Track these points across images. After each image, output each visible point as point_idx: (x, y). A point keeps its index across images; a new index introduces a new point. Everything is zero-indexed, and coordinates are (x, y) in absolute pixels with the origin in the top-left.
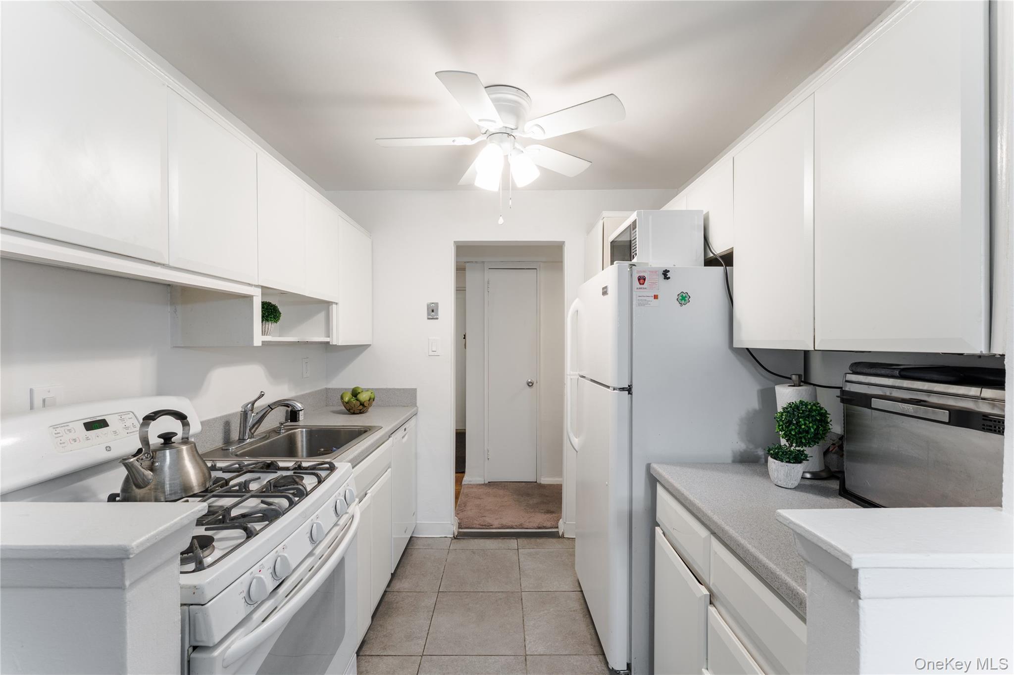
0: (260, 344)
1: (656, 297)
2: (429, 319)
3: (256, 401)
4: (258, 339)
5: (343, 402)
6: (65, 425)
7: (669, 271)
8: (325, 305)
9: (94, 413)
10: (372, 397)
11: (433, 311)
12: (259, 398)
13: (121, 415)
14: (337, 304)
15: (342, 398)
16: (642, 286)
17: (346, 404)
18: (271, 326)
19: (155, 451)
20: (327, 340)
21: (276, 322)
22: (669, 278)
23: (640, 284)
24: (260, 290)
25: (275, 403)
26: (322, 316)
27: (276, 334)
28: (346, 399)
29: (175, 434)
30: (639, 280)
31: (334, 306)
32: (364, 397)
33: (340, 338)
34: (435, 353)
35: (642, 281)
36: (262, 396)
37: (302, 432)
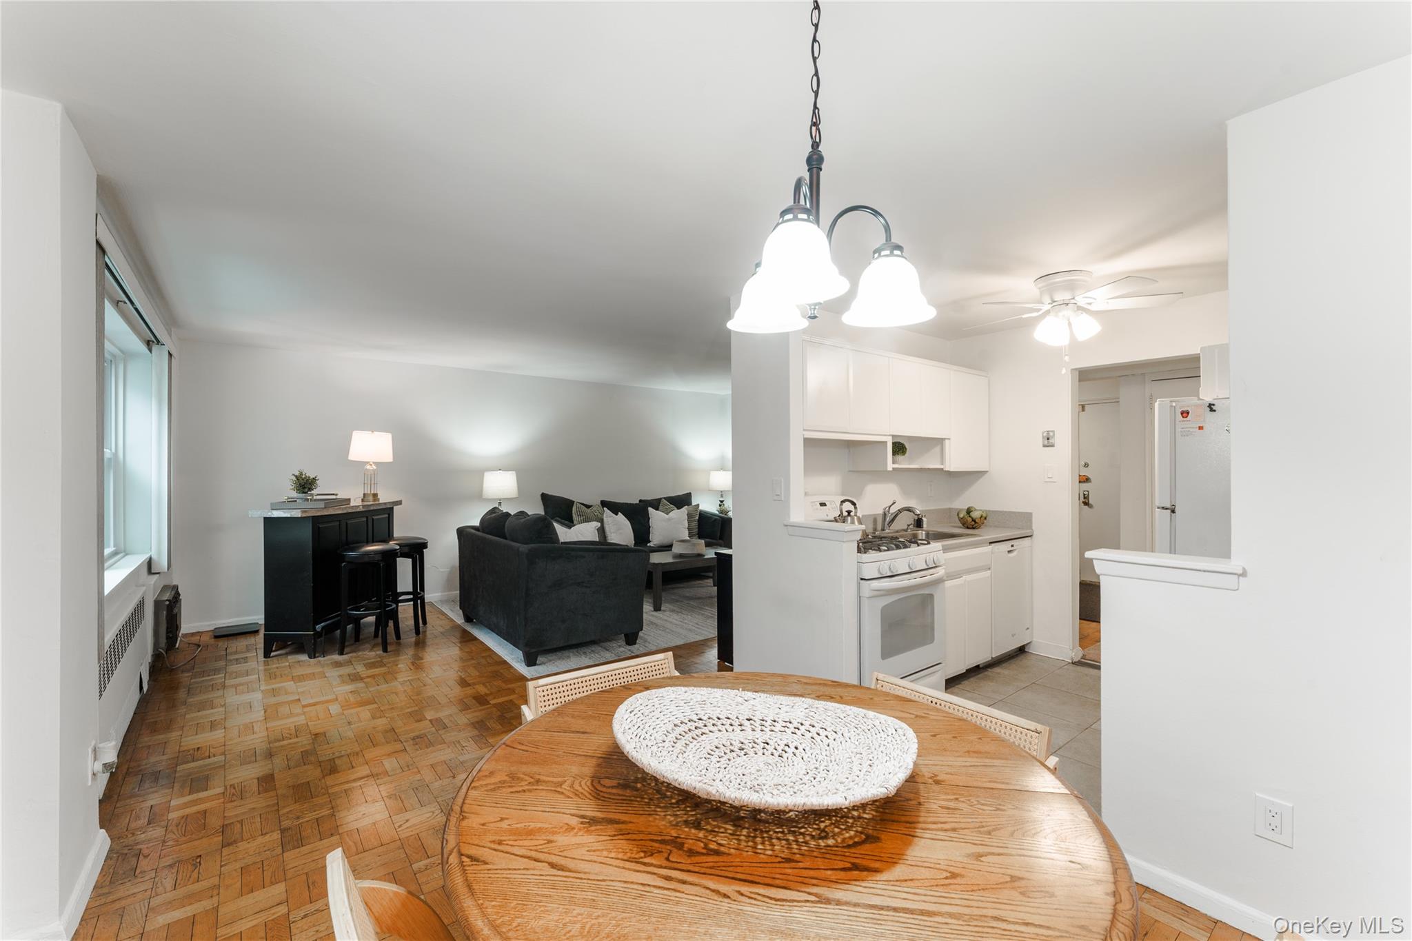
0: (891, 469)
1: (1201, 428)
2: (1044, 446)
3: (891, 506)
4: (890, 466)
5: (959, 518)
6: (814, 502)
7: (1214, 405)
8: (940, 442)
9: (823, 500)
10: (984, 515)
11: (1048, 441)
12: (893, 504)
13: (831, 502)
14: (949, 439)
15: (958, 515)
16: (1185, 419)
17: (961, 520)
18: (899, 458)
19: (845, 517)
20: (942, 467)
21: (904, 455)
22: (1215, 411)
23: (1183, 417)
24: (891, 437)
25: (902, 509)
26: (938, 449)
27: (904, 463)
28: (961, 516)
29: (852, 511)
30: (1182, 414)
31: (947, 441)
32: (975, 515)
33: (952, 465)
34: (1051, 480)
35: (1184, 415)
36: (894, 503)
37: (922, 534)
